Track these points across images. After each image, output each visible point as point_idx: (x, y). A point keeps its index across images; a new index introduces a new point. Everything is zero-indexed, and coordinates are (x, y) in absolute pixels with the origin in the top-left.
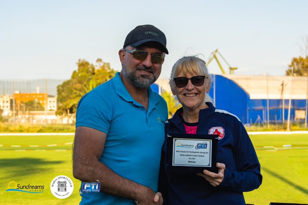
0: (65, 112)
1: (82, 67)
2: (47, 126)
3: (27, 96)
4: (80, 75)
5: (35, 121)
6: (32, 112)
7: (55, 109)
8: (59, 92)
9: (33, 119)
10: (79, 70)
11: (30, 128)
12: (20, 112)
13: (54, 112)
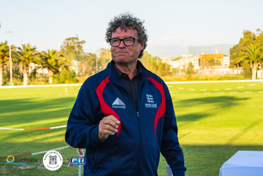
0: (236, 66)
1: (246, 35)
2: (223, 76)
3: (210, 56)
4: (245, 40)
5: (215, 73)
6: (213, 67)
7: (229, 64)
8: (231, 52)
9: (214, 71)
10: (244, 37)
11: (212, 77)
12: (205, 67)
13: (228, 66)
